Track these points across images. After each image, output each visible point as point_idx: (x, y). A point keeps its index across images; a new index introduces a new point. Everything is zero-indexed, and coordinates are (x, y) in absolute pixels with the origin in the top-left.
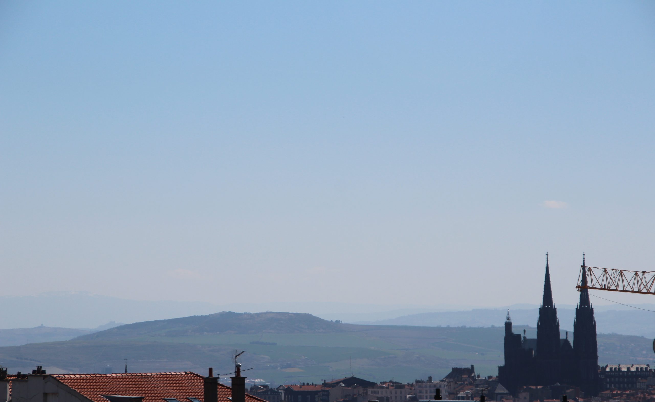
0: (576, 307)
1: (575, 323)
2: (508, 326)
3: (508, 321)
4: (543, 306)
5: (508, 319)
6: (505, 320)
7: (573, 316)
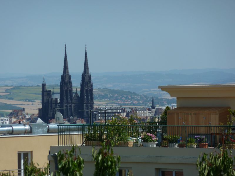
0: (82, 75)
1: (81, 84)
2: (44, 85)
3: (44, 83)
4: (63, 74)
5: (44, 82)
6: (42, 82)
7: (80, 79)
